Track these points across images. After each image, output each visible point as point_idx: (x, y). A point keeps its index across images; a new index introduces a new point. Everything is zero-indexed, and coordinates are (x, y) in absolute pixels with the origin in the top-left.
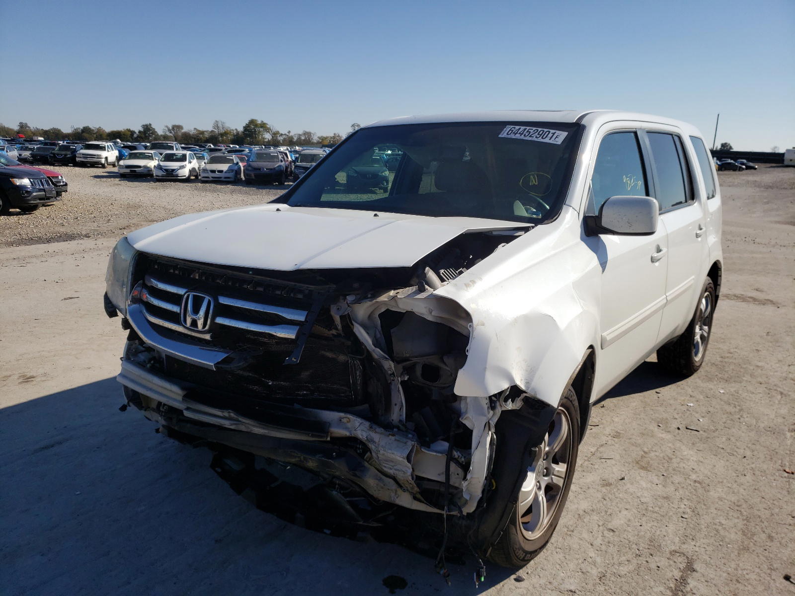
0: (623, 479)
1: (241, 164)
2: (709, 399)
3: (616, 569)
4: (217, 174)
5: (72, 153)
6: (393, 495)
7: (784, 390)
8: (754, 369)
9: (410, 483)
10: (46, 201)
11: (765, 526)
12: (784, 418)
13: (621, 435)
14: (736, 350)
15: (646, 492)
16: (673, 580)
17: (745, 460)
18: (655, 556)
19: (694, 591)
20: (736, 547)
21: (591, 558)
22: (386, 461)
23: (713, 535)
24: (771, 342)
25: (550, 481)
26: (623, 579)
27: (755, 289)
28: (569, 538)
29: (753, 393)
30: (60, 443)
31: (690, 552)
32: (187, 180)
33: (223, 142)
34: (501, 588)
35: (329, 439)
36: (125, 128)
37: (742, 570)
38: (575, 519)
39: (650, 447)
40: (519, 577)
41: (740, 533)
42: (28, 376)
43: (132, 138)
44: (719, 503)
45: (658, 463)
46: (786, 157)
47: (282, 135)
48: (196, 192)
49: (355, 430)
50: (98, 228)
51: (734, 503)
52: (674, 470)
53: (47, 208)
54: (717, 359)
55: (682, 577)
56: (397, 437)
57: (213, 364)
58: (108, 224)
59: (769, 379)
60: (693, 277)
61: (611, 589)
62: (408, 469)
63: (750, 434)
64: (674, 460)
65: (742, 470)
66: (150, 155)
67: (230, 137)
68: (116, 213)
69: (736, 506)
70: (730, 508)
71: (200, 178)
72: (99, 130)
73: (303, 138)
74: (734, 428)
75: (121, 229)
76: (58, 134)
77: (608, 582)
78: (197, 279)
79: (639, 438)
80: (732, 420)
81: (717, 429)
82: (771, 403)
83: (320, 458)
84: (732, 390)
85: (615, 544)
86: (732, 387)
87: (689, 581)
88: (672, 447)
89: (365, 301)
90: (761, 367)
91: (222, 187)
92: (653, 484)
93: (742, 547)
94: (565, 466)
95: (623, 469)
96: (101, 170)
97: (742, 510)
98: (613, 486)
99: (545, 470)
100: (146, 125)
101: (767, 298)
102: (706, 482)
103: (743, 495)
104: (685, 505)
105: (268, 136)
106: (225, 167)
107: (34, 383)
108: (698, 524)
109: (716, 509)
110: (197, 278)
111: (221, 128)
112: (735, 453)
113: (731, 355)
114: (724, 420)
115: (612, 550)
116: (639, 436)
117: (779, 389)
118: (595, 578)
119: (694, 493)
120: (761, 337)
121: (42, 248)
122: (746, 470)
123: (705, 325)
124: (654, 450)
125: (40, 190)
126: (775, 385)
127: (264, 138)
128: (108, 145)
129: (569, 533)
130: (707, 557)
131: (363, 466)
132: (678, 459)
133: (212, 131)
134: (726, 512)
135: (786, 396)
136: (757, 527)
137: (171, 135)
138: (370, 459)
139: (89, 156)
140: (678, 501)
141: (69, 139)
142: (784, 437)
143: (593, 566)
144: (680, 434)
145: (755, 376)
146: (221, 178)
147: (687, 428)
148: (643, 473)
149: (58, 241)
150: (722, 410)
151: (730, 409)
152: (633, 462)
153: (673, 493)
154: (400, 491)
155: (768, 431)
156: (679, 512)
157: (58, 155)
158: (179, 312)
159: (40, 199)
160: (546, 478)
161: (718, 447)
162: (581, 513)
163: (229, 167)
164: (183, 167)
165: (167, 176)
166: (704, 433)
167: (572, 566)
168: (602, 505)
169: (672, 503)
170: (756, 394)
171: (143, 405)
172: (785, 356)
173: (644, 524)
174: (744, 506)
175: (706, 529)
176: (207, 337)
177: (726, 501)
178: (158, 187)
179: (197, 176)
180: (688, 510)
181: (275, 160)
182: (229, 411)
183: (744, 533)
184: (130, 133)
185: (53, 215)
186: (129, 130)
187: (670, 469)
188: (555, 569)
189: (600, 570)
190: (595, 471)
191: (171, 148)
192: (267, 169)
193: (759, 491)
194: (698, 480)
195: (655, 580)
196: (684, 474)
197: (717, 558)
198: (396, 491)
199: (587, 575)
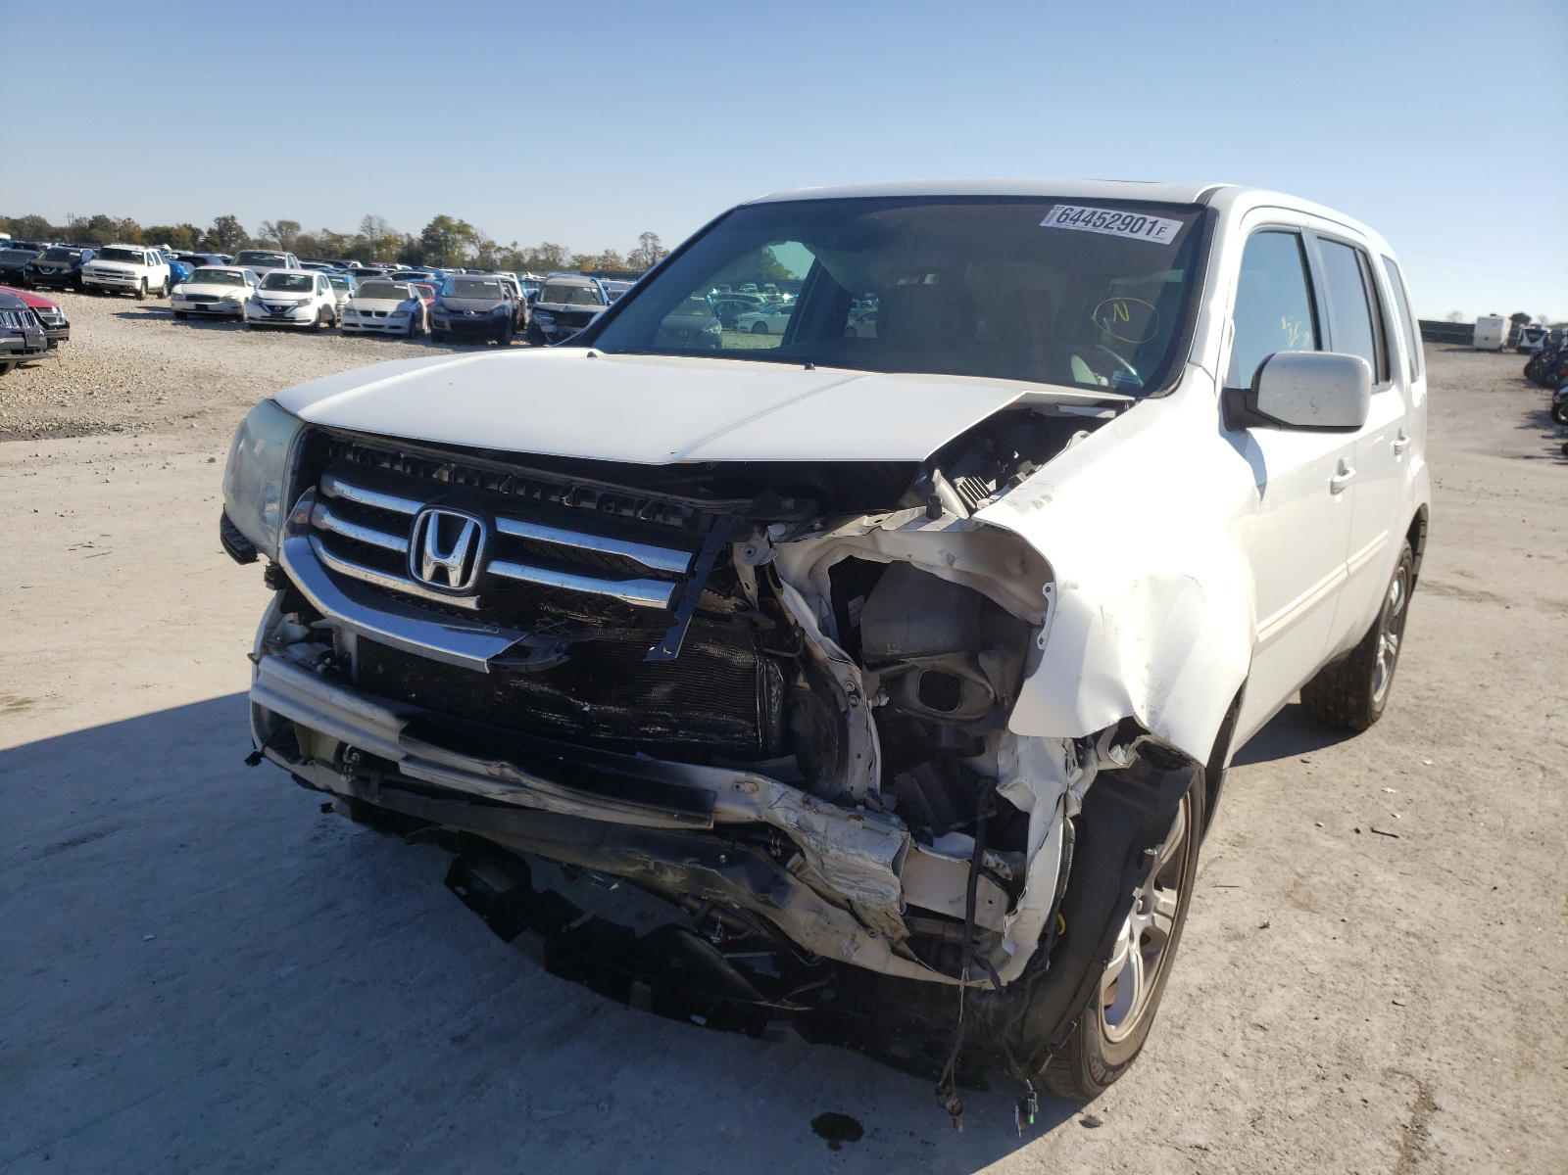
0: (1265, 926)
1: (422, 301)
2: (1405, 776)
3: (1281, 1103)
4: (374, 320)
5: (73, 266)
6: (846, 943)
7: (1546, 761)
8: (1482, 722)
9: (893, 919)
10: (27, 356)
11: (1558, 1022)
12: (1556, 815)
13: (1247, 841)
14: (1442, 685)
15: (1315, 952)
16: (1398, 1127)
17: (1495, 894)
18: (1355, 1079)
19: (1444, 1149)
20: (1510, 1063)
21: (1227, 1081)
22: (840, 871)
23: (1461, 1039)
24: (1506, 671)
25: (1150, 924)
26: (1298, 1124)
27: (1457, 573)
28: (1177, 1041)
29: (1489, 767)
30: (98, 835)
31: (1422, 1071)
32: (313, 329)
33: (381, 259)
34: (1056, 1139)
35: (712, 826)
36: (181, 224)
37: (1528, 1107)
38: (1182, 1004)
39: (1308, 865)
40: (1090, 1117)
41: (1512, 1035)
42: (19, 699)
43: (194, 243)
44: (1462, 976)
45: (1329, 897)
46: (1477, 333)
47: (499, 249)
48: (332, 352)
49: (771, 807)
50: (138, 415)
51: (1491, 977)
52: (1362, 910)
53: (26, 371)
54: (1408, 701)
55: (1414, 1120)
56: (868, 822)
57: (485, 660)
58: (157, 407)
59: (1515, 741)
60: (1386, 532)
61: (1279, 1144)
62: (892, 889)
63: (1498, 844)
64: (1359, 892)
65: (1494, 913)
66: (239, 275)
67: (395, 250)
68: (172, 386)
69: (1496, 983)
70: (1484, 986)
71: (338, 325)
72: (128, 223)
73: (542, 257)
74: (1464, 831)
75: (186, 417)
76: (40, 228)
77: (1270, 1130)
78: (445, 482)
79: (1283, 848)
80: (1457, 816)
81: (1432, 835)
82: (1526, 786)
83: (692, 866)
84: (1448, 760)
85: (1272, 1053)
86: (1445, 754)
87: (1430, 1128)
88: (1351, 865)
89: (807, 536)
90: (1495, 717)
91: (386, 344)
92: (1326, 936)
93: (1520, 1063)
94: (1175, 893)
95: (1263, 908)
96: (135, 303)
97: (1510, 991)
98: (1249, 940)
99: (1141, 902)
100: (225, 219)
101: (1483, 589)
102: (1429, 935)
103: (1505, 962)
104: (1397, 979)
105: (471, 251)
106: (390, 305)
107: (32, 713)
108: (1429, 1018)
109: (1458, 988)
110: (446, 479)
111: (378, 232)
112: (1475, 880)
113: (1434, 694)
114: (1442, 817)
115: (1268, 1065)
116: (1282, 844)
117: (1537, 761)
118: (1243, 1121)
119: (1410, 956)
120: (1485, 661)
121: (22, 448)
122: (1503, 915)
123: (1393, 633)
124: (1315, 871)
125: (14, 333)
126: (1528, 753)
127: (463, 255)
128: (148, 254)
129: (1176, 1031)
130: (1455, 1082)
131: (785, 884)
132: (1366, 890)
133: (359, 237)
134: (1478, 993)
135: (1552, 774)
136: (1543, 1023)
137: (275, 240)
138: (798, 870)
139: (108, 274)
140: (1382, 972)
141: (63, 240)
142: (1562, 852)
143: (1234, 1098)
144: (1363, 843)
145: (1486, 734)
146: (381, 327)
147: (1374, 831)
148: (1303, 916)
149: (54, 437)
150: (1436, 798)
151: (1450, 796)
152: (1279, 893)
153: (1369, 956)
154: (862, 936)
155: (1531, 839)
156: (1386, 992)
157: (43, 269)
158: (405, 550)
159: (14, 352)
160: (1143, 918)
161: (1440, 868)
162: (1195, 992)
163: (400, 305)
164: (304, 303)
165: (271, 319)
166: (1407, 841)
167: (1192, 1097)
168: (1231, 976)
169: (1371, 976)
170: (1495, 770)
171: (301, 752)
172: (1537, 699)
173: (1322, 1015)
174: (1511, 983)
175: (1445, 1027)
176: (470, 603)
177: (1474, 973)
178: (255, 342)
179: (332, 323)
180: (1405, 990)
181: (494, 295)
182: (505, 763)
183: (1521, 1037)
184: (190, 233)
185: (40, 386)
186: (189, 228)
187: (1355, 909)
188: (1159, 1102)
189: (1249, 1105)
190: (1208, 909)
191: (281, 264)
192: (476, 312)
193: (1535, 953)
194: (1413, 930)
195: (1362, 1127)
196: (1383, 920)
197: (1477, 1083)
198: (854, 937)
199: (1226, 1116)
